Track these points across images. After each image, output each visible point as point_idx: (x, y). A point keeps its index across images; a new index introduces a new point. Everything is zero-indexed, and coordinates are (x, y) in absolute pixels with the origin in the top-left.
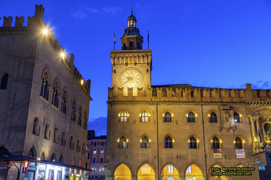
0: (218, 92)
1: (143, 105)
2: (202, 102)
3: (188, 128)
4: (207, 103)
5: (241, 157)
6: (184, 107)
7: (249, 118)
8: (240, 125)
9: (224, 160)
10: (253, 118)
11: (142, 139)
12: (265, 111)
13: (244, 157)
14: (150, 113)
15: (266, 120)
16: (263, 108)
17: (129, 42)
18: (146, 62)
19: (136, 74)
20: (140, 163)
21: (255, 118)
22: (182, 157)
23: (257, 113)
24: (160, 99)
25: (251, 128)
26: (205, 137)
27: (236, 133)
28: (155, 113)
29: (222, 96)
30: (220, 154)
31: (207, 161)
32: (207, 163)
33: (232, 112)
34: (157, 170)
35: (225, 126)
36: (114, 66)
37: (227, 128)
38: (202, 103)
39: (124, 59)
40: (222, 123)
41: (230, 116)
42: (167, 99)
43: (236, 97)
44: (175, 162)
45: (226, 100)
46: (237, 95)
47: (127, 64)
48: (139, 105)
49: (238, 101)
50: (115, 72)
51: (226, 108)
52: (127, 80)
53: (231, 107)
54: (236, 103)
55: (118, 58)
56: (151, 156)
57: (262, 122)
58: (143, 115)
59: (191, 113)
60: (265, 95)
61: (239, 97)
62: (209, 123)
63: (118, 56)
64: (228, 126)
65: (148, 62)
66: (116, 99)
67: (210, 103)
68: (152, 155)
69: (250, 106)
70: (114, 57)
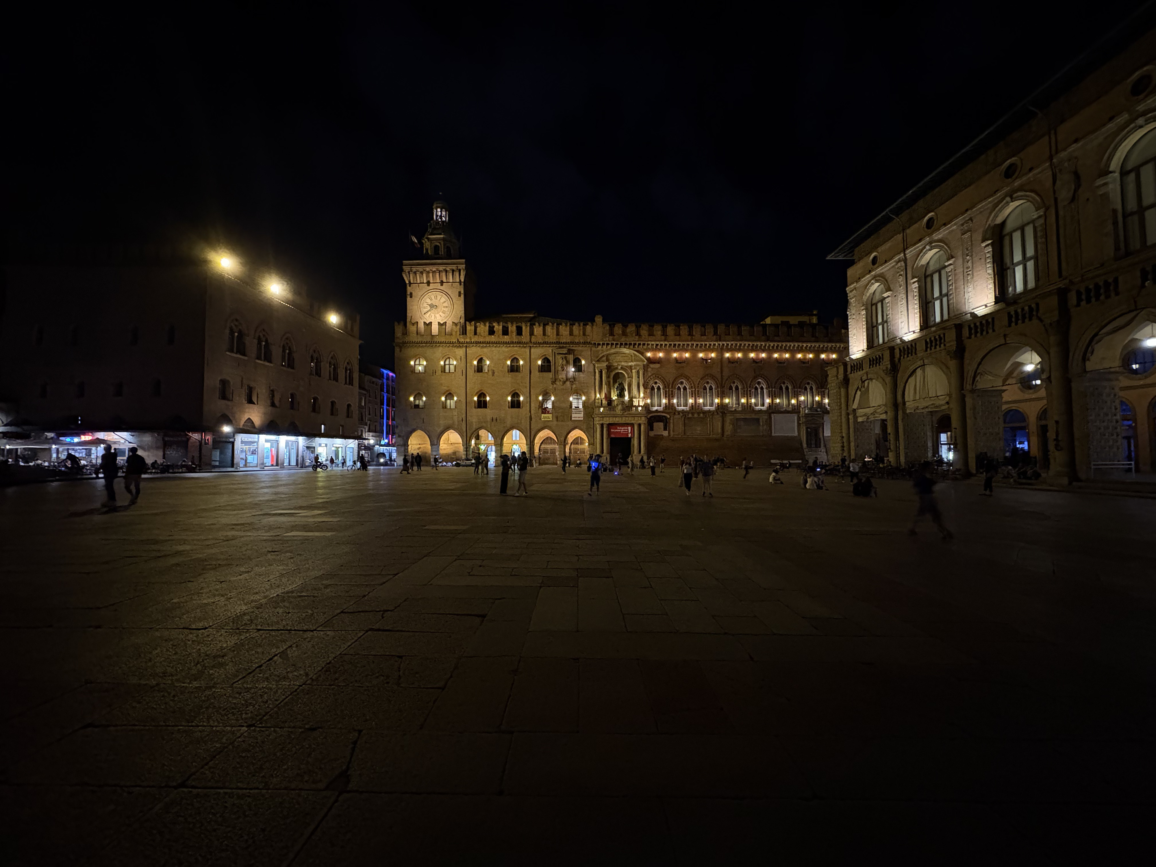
0: (555, 328)
1: (446, 348)
2: (531, 342)
3: (509, 378)
4: (539, 344)
5: (577, 419)
6: (504, 349)
7: (594, 365)
8: (581, 375)
9: (555, 423)
10: (599, 365)
11: (446, 398)
12: (617, 355)
13: (582, 419)
14: (456, 359)
15: (617, 368)
16: (613, 351)
17: (433, 246)
18: (458, 280)
19: (443, 300)
20: (441, 429)
21: (601, 365)
22: (498, 420)
23: (604, 358)
24: (471, 339)
25: (595, 379)
26: (532, 393)
27: (574, 386)
28: (464, 360)
29: (560, 334)
30: (550, 415)
31: (532, 425)
32: (532, 427)
33: (571, 358)
34: (465, 437)
35: (560, 377)
36: (410, 286)
37: (562, 380)
38: (531, 344)
39: (424, 275)
40: (556, 372)
41: (568, 363)
42: (482, 340)
43: (579, 336)
44: (489, 426)
45: (565, 341)
46: (581, 333)
47: (428, 283)
48: (441, 348)
49: (581, 341)
50: (411, 297)
51: (561, 352)
52: (429, 308)
53: (569, 350)
54: (578, 343)
55: (415, 273)
56: (457, 419)
57: (611, 371)
58: (447, 362)
59: (515, 360)
60: (621, 332)
61: (584, 334)
62: (538, 373)
63: (414, 270)
64: (564, 377)
65: (460, 281)
66: (407, 339)
67: (542, 344)
68: (458, 417)
69: (598, 349)
70: (409, 272)
